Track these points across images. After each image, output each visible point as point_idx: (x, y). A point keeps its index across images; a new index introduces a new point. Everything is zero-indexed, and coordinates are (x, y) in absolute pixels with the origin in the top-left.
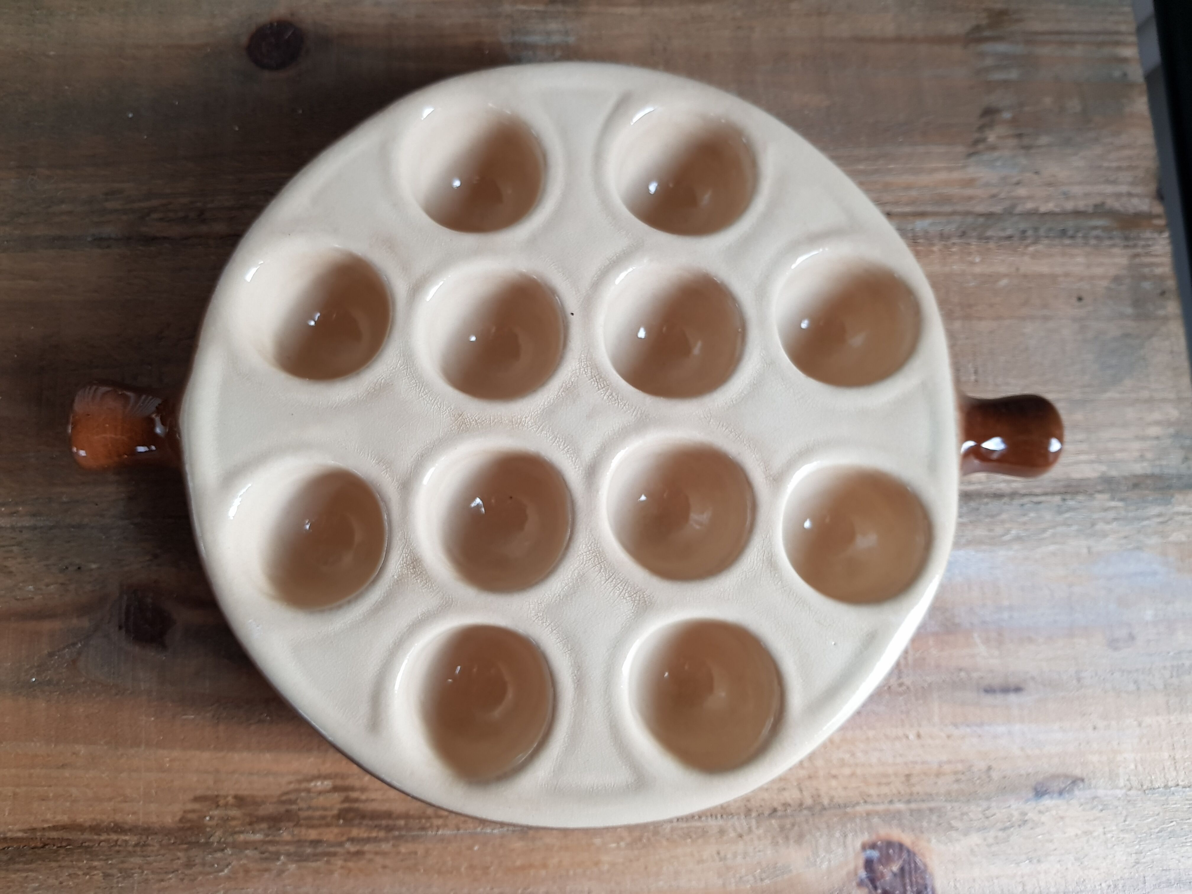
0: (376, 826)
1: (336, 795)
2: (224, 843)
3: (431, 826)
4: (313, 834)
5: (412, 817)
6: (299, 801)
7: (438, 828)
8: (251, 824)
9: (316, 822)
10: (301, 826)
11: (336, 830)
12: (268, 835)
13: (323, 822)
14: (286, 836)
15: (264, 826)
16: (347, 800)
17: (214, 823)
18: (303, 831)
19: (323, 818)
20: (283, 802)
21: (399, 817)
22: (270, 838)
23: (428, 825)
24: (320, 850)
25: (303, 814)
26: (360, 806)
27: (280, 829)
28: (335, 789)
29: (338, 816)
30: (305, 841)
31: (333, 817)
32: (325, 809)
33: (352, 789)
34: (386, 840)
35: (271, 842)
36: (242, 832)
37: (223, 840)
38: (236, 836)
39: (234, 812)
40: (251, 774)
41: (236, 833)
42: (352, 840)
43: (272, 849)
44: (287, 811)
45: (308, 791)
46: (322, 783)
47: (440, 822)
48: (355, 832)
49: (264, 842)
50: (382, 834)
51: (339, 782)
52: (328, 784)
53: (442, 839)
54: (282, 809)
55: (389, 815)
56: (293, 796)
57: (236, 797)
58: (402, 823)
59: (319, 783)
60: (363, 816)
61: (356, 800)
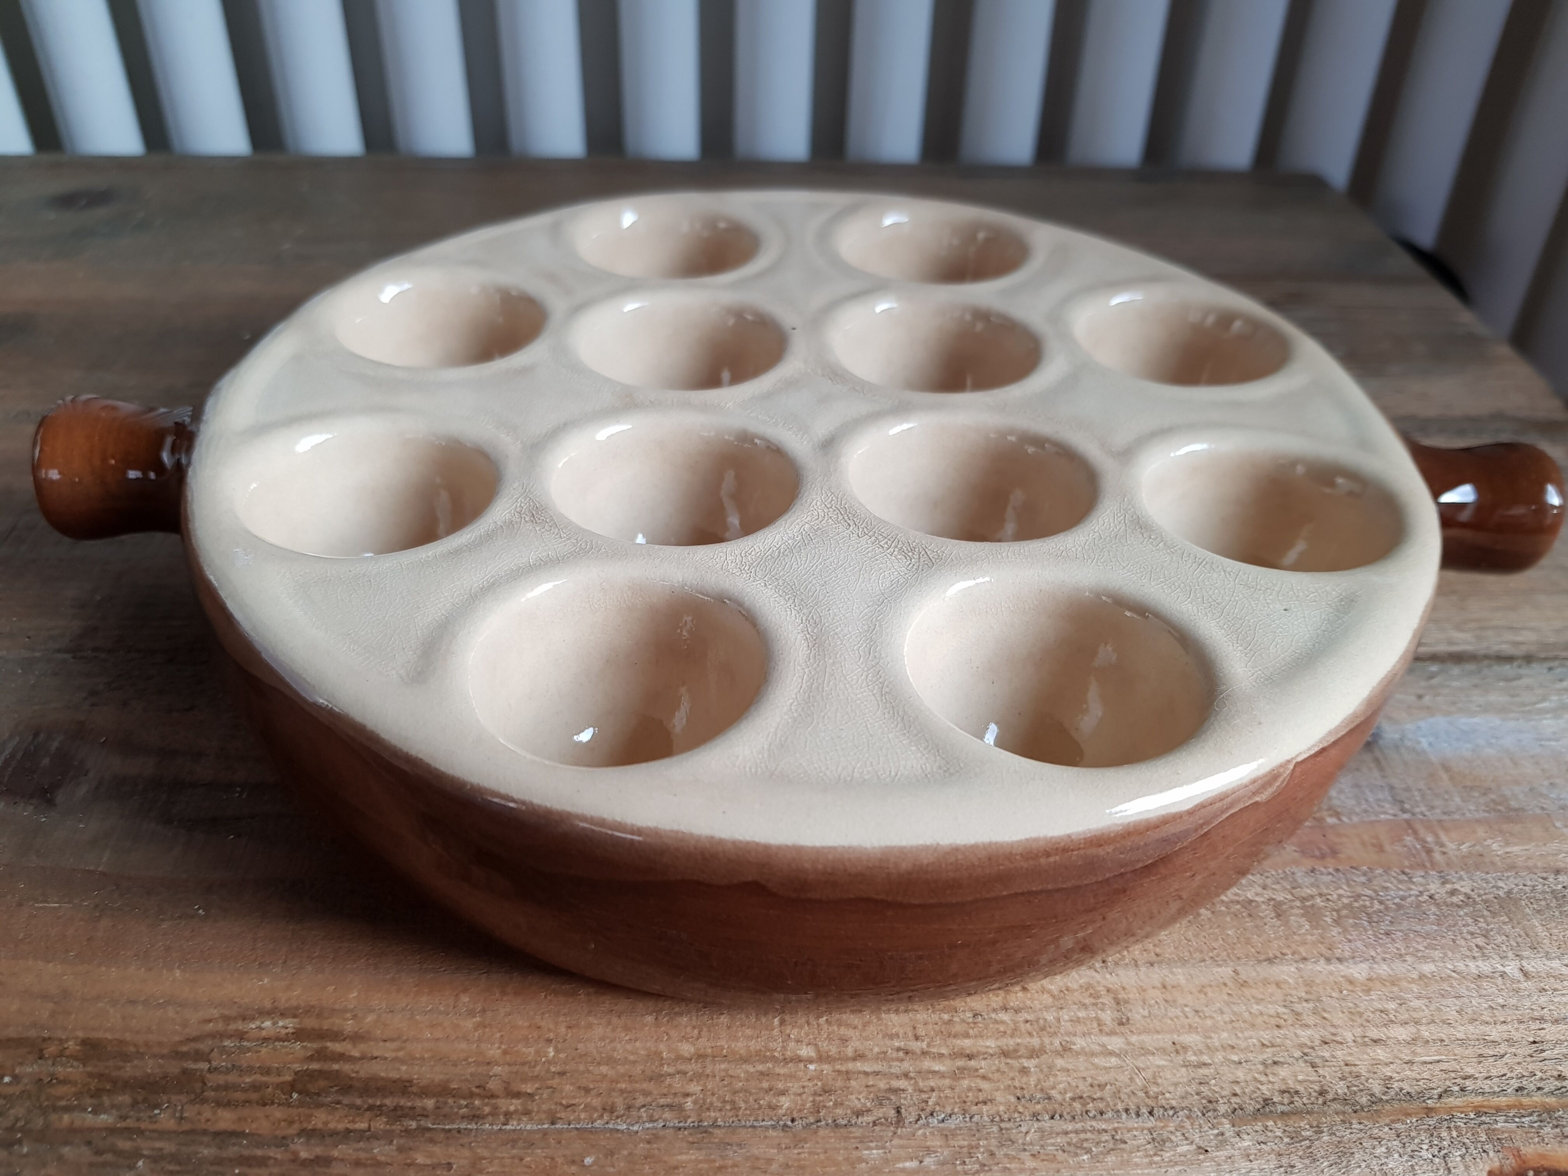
0: (371, 1108)
1: (298, 1045)
2: (21, 1130)
3: (494, 1114)
4: (226, 1119)
5: (455, 1094)
6: (215, 1054)
7: (508, 1115)
8: (97, 1094)
9: (239, 1096)
10: (204, 1101)
11: (278, 1113)
12: (124, 1118)
13: (254, 1096)
14: (165, 1120)
15: (125, 1099)
16: (321, 1055)
17: (17, 1089)
18: (207, 1112)
19: (256, 1087)
20: (178, 1055)
21: (425, 1092)
22: (129, 1123)
23: (487, 1110)
24: (232, 1151)
25: (214, 1079)
26: (346, 1067)
27: (157, 1106)
28: (299, 1035)
29: (292, 1086)
30: (205, 1132)
31: (279, 1086)
32: (267, 1071)
33: (337, 1036)
34: (388, 1136)
35: (128, 1132)
36: (67, 1109)
37: (21, 1124)
38: (54, 1117)
39: (73, 1070)
40: (132, 1002)
41: (55, 1109)
42: (309, 1134)
43: (124, 1144)
44: (185, 1071)
45: (241, 1036)
46: (274, 1024)
47: (514, 1105)
48: (319, 1119)
49: (112, 1131)
50: (380, 1124)
51: (311, 1023)
52: (289, 1024)
53: (514, 1139)
54: (174, 1068)
55: (404, 1087)
56: (203, 1046)
57: (84, 1042)
58: (430, 1103)
59: (268, 1024)
60: (346, 1086)
61: (341, 1057)
